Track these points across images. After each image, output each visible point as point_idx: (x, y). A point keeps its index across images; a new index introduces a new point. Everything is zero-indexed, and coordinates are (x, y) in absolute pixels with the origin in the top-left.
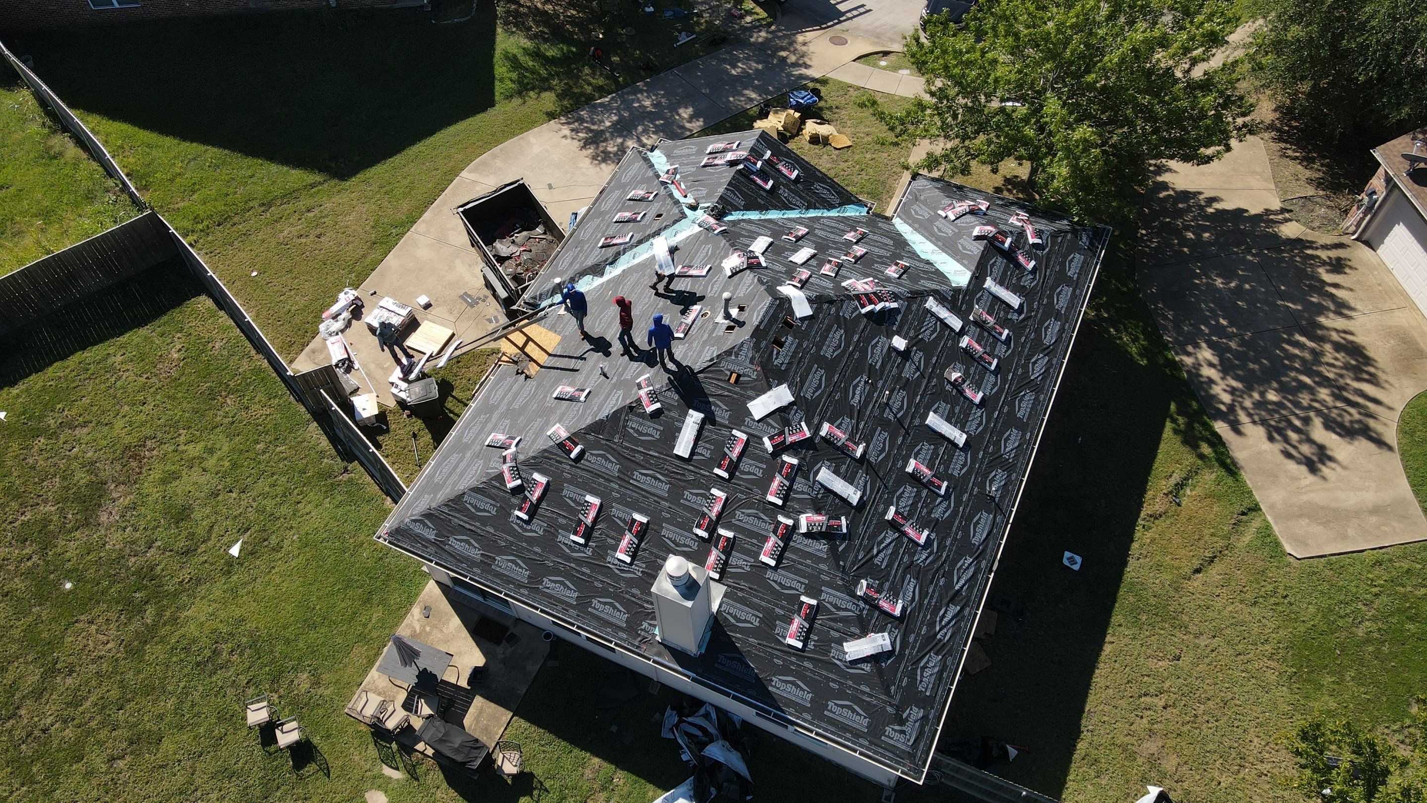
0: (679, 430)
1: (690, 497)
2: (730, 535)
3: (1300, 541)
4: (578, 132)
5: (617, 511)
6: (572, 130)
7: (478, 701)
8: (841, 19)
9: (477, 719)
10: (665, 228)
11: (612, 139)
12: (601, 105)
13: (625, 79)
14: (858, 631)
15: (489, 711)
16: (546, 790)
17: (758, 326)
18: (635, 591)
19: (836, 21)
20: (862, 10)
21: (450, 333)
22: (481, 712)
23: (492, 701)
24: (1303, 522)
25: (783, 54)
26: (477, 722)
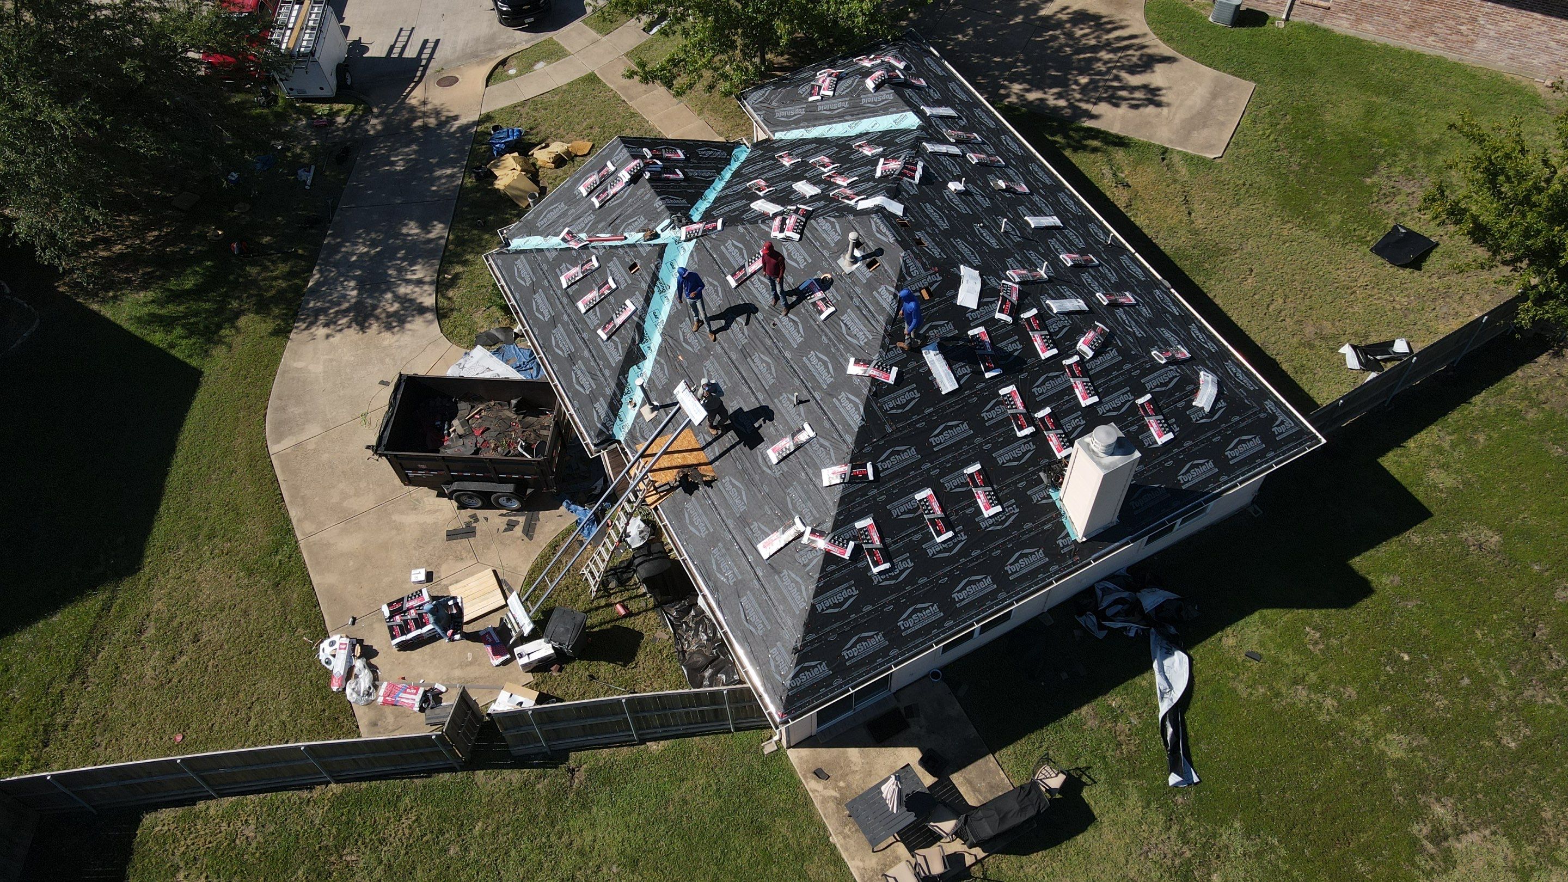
2: (1048, 410)
3: (1211, 147)
7: (957, 779)
8: (424, 62)
12: (318, 284)
15: (973, 775)
18: (1026, 527)
19: (421, 68)
21: (489, 572)
24: (1195, 134)
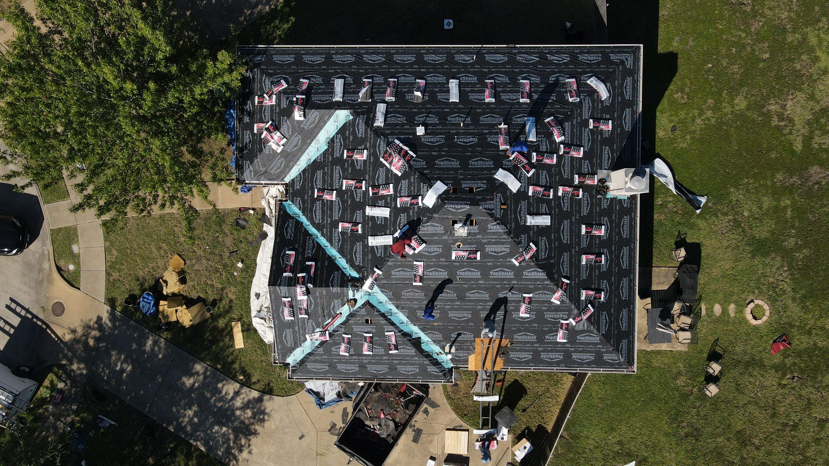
0: (538, 226)
1: (566, 206)
2: (576, 176)
4: (242, 446)
5: (584, 244)
6: (241, 451)
7: (654, 288)
8: (30, 316)
9: (663, 283)
10: (378, 311)
11: (239, 418)
12: (205, 445)
13: (171, 442)
14: (596, 95)
15: (656, 280)
16: (679, 232)
17: (470, 205)
18: (614, 218)
19: (35, 320)
20: (13, 306)
22: (659, 283)
23: (651, 281)
25: (91, 342)
26: (664, 282)
